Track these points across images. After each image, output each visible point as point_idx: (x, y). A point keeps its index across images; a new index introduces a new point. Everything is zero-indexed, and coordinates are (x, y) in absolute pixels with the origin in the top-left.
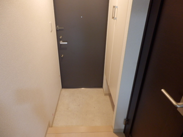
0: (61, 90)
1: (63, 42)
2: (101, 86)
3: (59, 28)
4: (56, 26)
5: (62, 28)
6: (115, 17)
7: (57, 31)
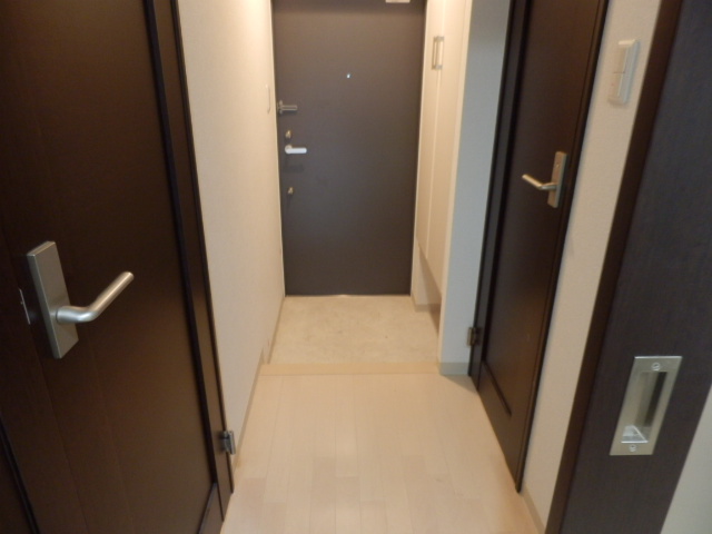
0: (283, 300)
1: (295, 146)
2: (405, 289)
3: (283, 107)
4: (277, 100)
5: (294, 107)
6: (440, 63)
7: (280, 116)
